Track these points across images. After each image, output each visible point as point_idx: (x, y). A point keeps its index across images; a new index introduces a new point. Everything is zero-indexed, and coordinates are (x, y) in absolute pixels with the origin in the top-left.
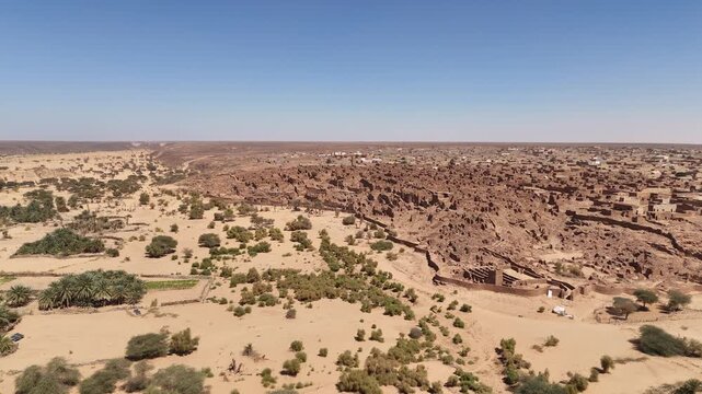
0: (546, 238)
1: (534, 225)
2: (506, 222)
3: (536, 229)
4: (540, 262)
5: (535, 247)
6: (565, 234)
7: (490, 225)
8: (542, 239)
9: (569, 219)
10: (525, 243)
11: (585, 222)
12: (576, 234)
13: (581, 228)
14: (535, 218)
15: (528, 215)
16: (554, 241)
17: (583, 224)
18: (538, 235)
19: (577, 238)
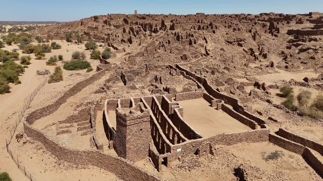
0: (265, 56)
1: (253, 44)
2: (222, 40)
3: (255, 48)
4: (257, 85)
5: (252, 65)
6: (287, 51)
7: (201, 41)
8: (261, 58)
9: (291, 37)
10: (239, 61)
11: (313, 37)
12: (302, 51)
13: (308, 44)
14: (254, 38)
15: (247, 35)
16: (276, 59)
17: (310, 40)
18: (257, 54)
19: (303, 55)
